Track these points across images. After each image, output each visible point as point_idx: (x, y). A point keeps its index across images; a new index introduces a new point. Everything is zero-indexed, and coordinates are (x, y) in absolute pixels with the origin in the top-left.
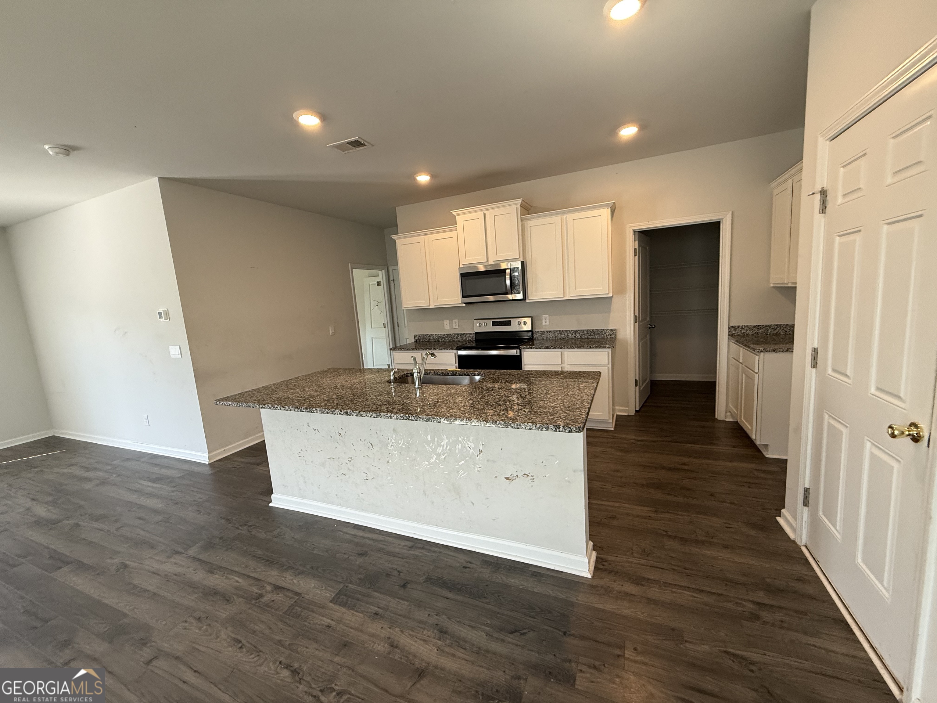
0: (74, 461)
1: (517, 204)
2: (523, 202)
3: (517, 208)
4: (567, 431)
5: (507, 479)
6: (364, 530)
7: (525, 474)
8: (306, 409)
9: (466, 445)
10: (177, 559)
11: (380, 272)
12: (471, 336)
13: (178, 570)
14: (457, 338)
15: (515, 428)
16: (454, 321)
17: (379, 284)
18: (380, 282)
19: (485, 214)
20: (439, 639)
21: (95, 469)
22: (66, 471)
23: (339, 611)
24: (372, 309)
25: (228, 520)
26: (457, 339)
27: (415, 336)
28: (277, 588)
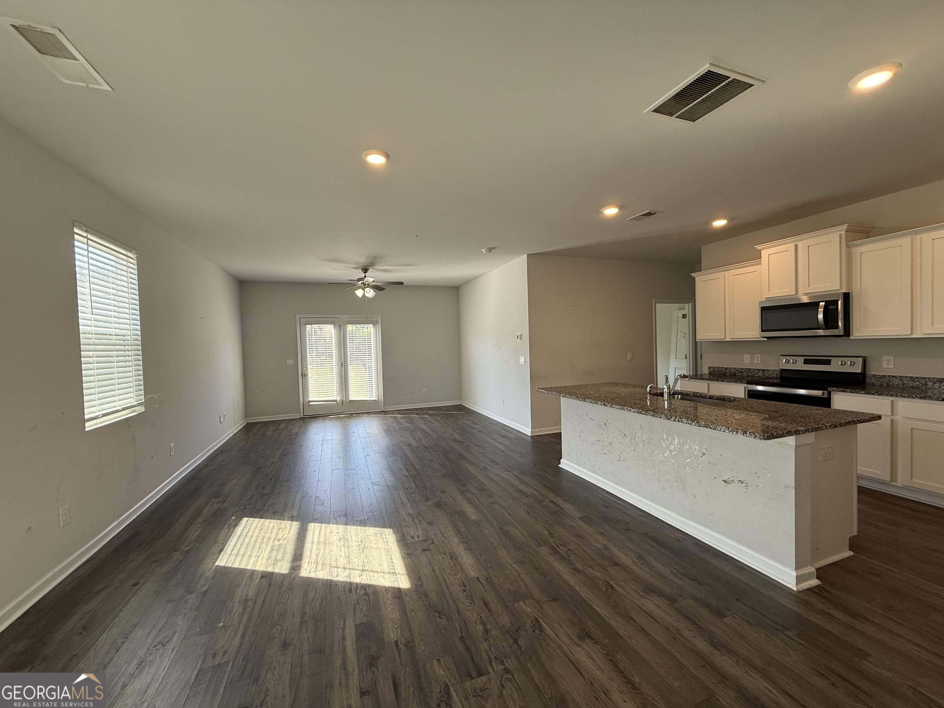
0: (469, 418)
1: (840, 230)
2: (849, 227)
3: (841, 235)
4: (752, 437)
5: (725, 481)
6: (612, 496)
7: (740, 481)
8: (582, 399)
9: (693, 447)
10: (508, 473)
11: (687, 305)
12: (776, 373)
13: (507, 477)
14: (757, 373)
15: (712, 429)
16: (756, 355)
17: (684, 316)
18: (686, 314)
19: (796, 246)
20: (637, 559)
21: (477, 424)
22: (466, 422)
23: (580, 523)
24: (678, 340)
25: (534, 465)
26: (758, 375)
27: (709, 368)
28: (552, 501)
